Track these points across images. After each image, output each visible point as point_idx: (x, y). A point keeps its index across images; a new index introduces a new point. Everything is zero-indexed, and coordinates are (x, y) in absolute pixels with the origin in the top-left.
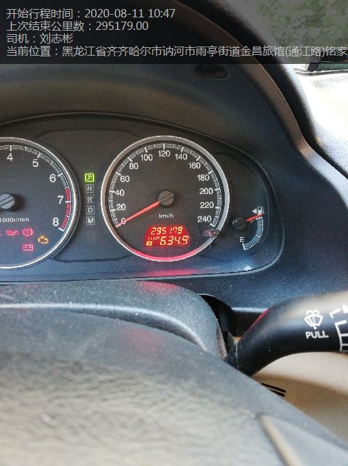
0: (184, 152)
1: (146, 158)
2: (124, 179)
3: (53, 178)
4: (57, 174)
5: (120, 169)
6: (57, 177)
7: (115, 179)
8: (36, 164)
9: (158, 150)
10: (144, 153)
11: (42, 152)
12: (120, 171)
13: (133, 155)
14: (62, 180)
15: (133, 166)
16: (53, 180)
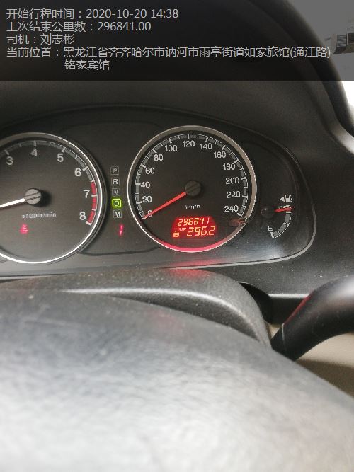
0: (209, 142)
1: (170, 149)
2: (150, 171)
3: (77, 172)
4: (81, 168)
5: (145, 161)
6: (82, 171)
7: (140, 171)
8: (60, 159)
9: (183, 140)
10: (169, 144)
11: (66, 146)
12: (145, 162)
13: (158, 147)
14: (88, 173)
15: (158, 158)
16: (78, 174)
